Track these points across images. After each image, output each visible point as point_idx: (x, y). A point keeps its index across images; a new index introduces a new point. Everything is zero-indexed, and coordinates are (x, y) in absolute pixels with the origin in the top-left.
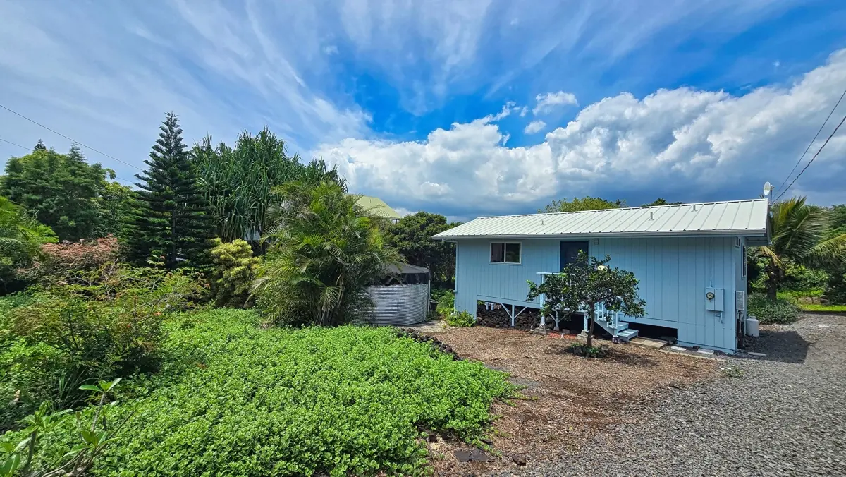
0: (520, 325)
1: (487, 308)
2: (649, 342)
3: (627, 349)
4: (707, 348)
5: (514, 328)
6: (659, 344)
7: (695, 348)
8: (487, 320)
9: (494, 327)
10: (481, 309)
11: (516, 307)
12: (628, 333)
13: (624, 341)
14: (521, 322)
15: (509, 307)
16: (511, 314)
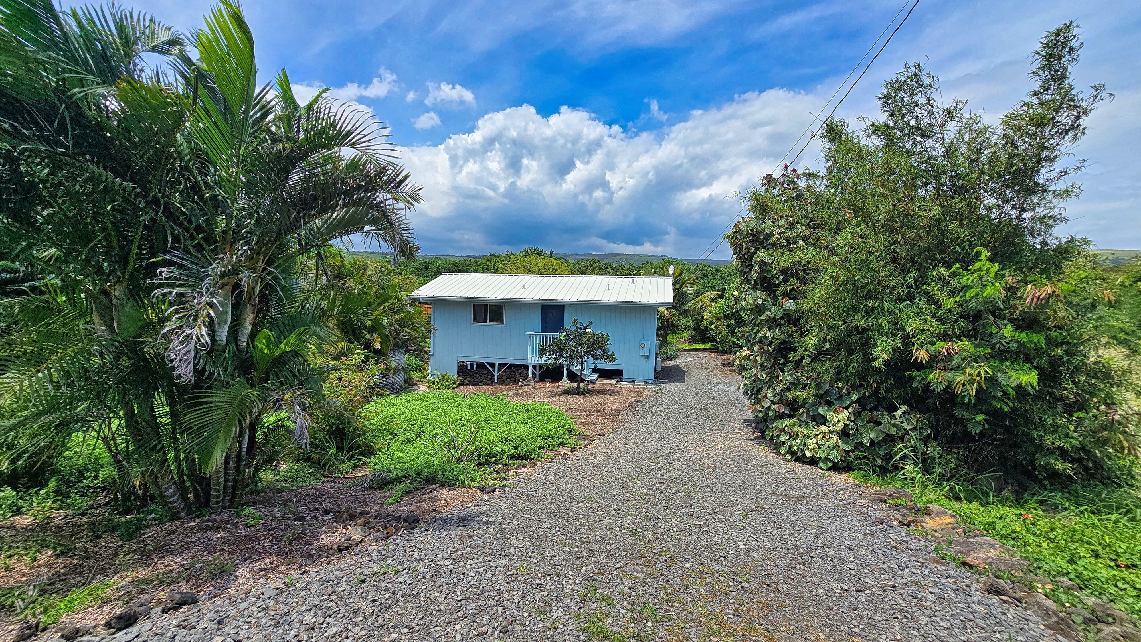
0: (502, 381)
1: (469, 368)
2: (607, 381)
3: (598, 387)
4: (640, 380)
5: (498, 384)
6: (613, 382)
7: (633, 382)
8: (469, 379)
9: (478, 385)
10: (462, 369)
11: (499, 364)
12: (594, 376)
13: (593, 382)
14: (504, 377)
15: (493, 365)
16: (494, 371)
